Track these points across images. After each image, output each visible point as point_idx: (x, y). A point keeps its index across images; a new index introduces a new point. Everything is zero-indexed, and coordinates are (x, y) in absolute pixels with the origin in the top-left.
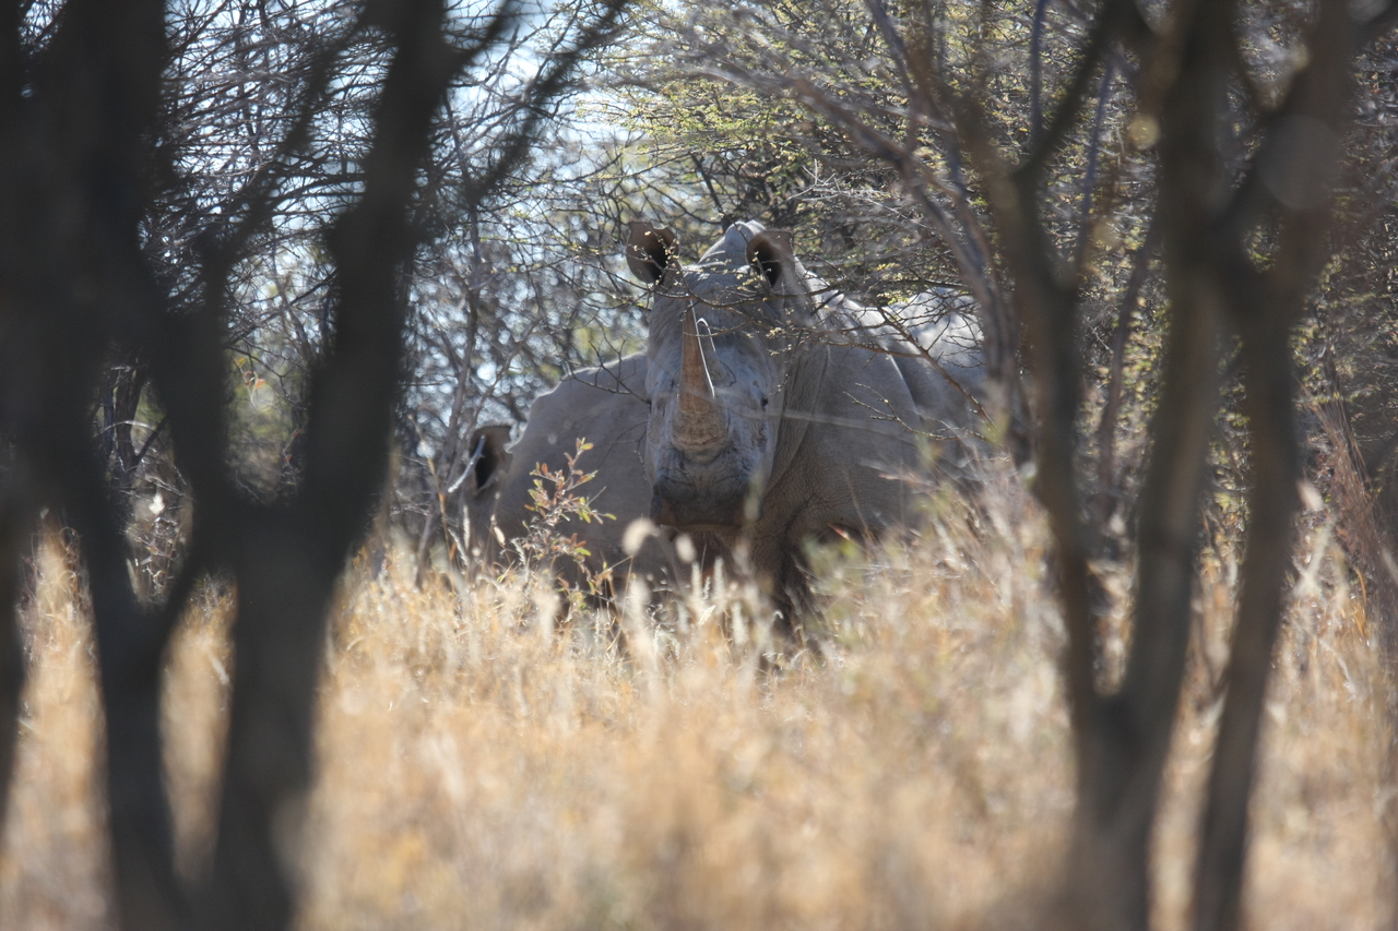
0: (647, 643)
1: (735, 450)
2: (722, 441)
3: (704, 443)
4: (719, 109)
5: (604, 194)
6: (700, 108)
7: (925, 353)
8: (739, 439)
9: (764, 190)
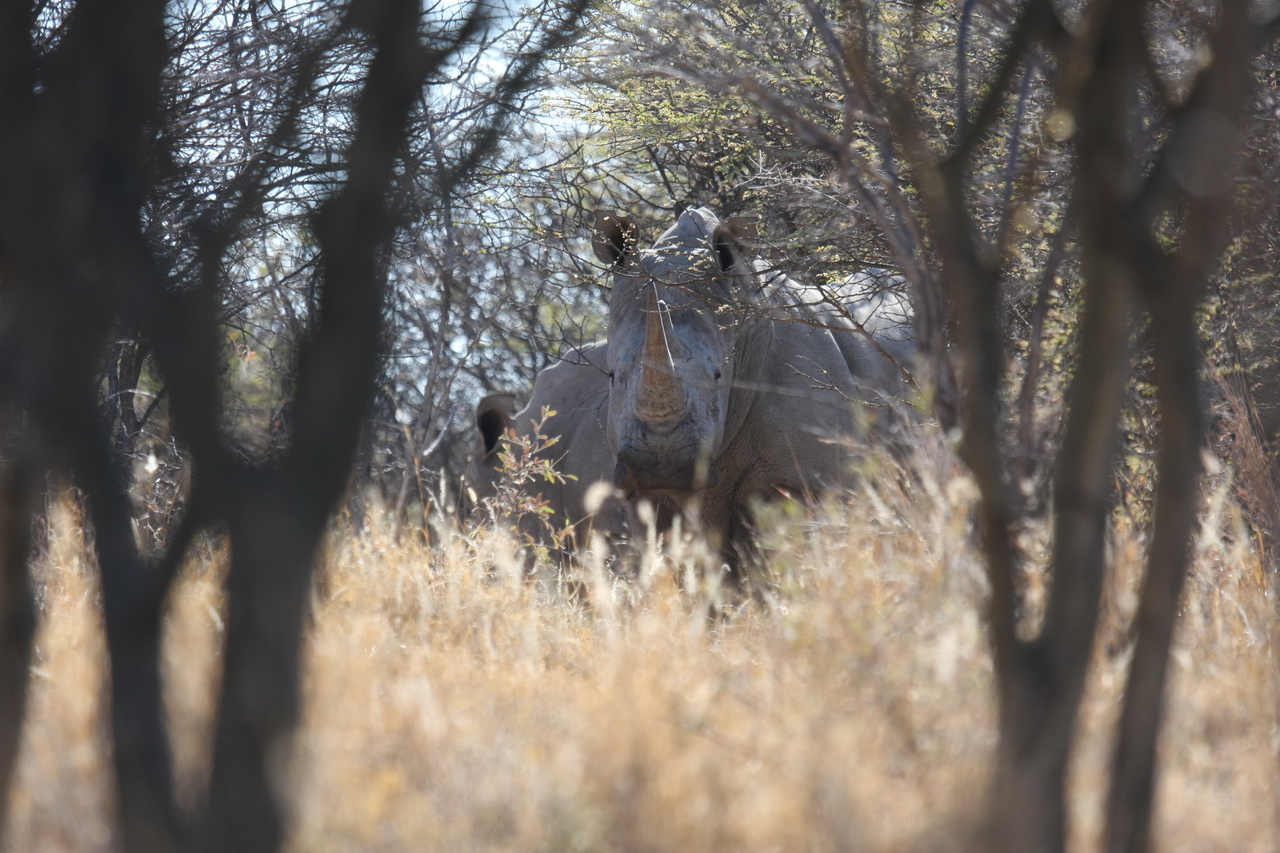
0: (606, 593)
1: (693, 421)
2: (681, 413)
3: (665, 416)
4: (672, 104)
5: (567, 182)
6: (654, 104)
7: (860, 327)
8: (696, 411)
9: (714, 178)
